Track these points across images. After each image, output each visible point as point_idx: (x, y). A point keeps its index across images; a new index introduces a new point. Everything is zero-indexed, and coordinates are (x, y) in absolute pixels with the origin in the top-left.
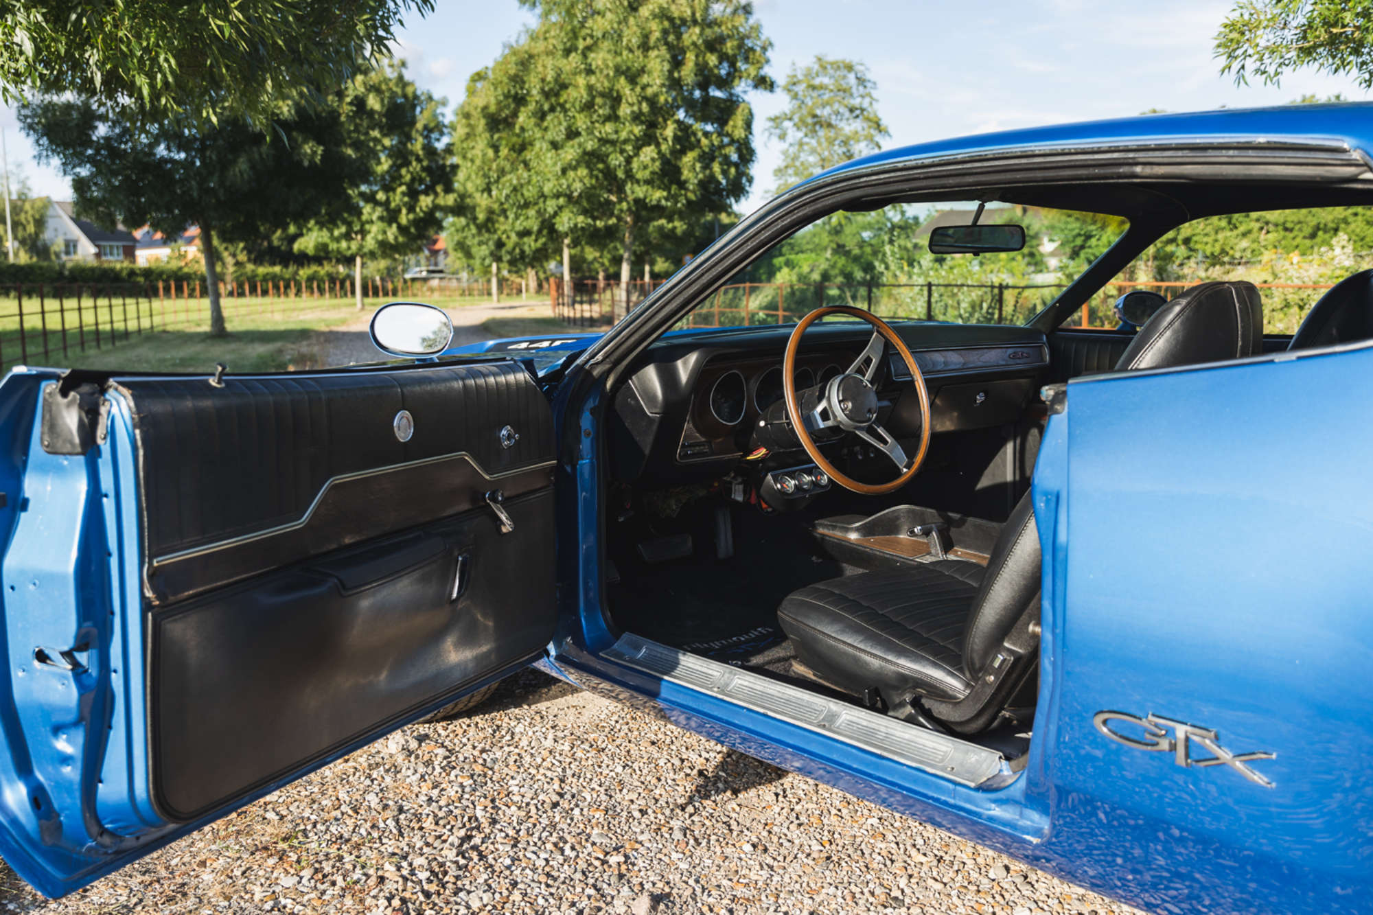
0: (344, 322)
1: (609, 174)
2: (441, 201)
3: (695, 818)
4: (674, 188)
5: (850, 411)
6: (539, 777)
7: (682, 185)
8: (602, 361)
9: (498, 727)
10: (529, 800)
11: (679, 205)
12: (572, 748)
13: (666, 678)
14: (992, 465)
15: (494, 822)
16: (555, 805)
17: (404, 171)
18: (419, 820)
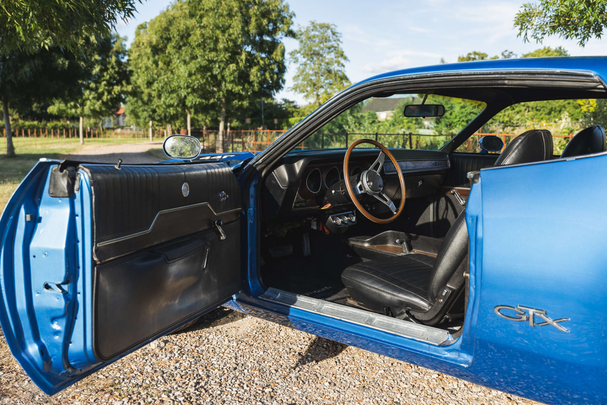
0: (74, 150)
1: (214, 77)
2: (125, 89)
3: (301, 373)
4: (246, 86)
5: (372, 186)
6: (225, 357)
7: (251, 84)
8: (261, 163)
9: (201, 336)
10: (222, 367)
11: (249, 93)
12: (238, 345)
13: (292, 306)
14: (423, 214)
15: (208, 376)
16: (235, 369)
17: (105, 74)
18: (173, 377)
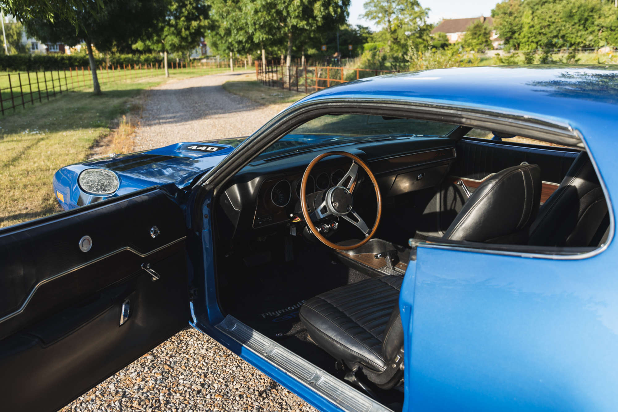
0: (158, 84)
1: (279, 13)
2: (202, 24)
3: (266, 401)
4: (310, 21)
5: (338, 207)
6: (195, 373)
7: (314, 18)
8: (209, 184)
9: (181, 341)
10: (187, 389)
11: (313, 28)
12: (214, 354)
13: (244, 345)
14: (429, 204)
15: (167, 402)
16: (199, 392)
17: (184, 10)
18: (132, 402)
